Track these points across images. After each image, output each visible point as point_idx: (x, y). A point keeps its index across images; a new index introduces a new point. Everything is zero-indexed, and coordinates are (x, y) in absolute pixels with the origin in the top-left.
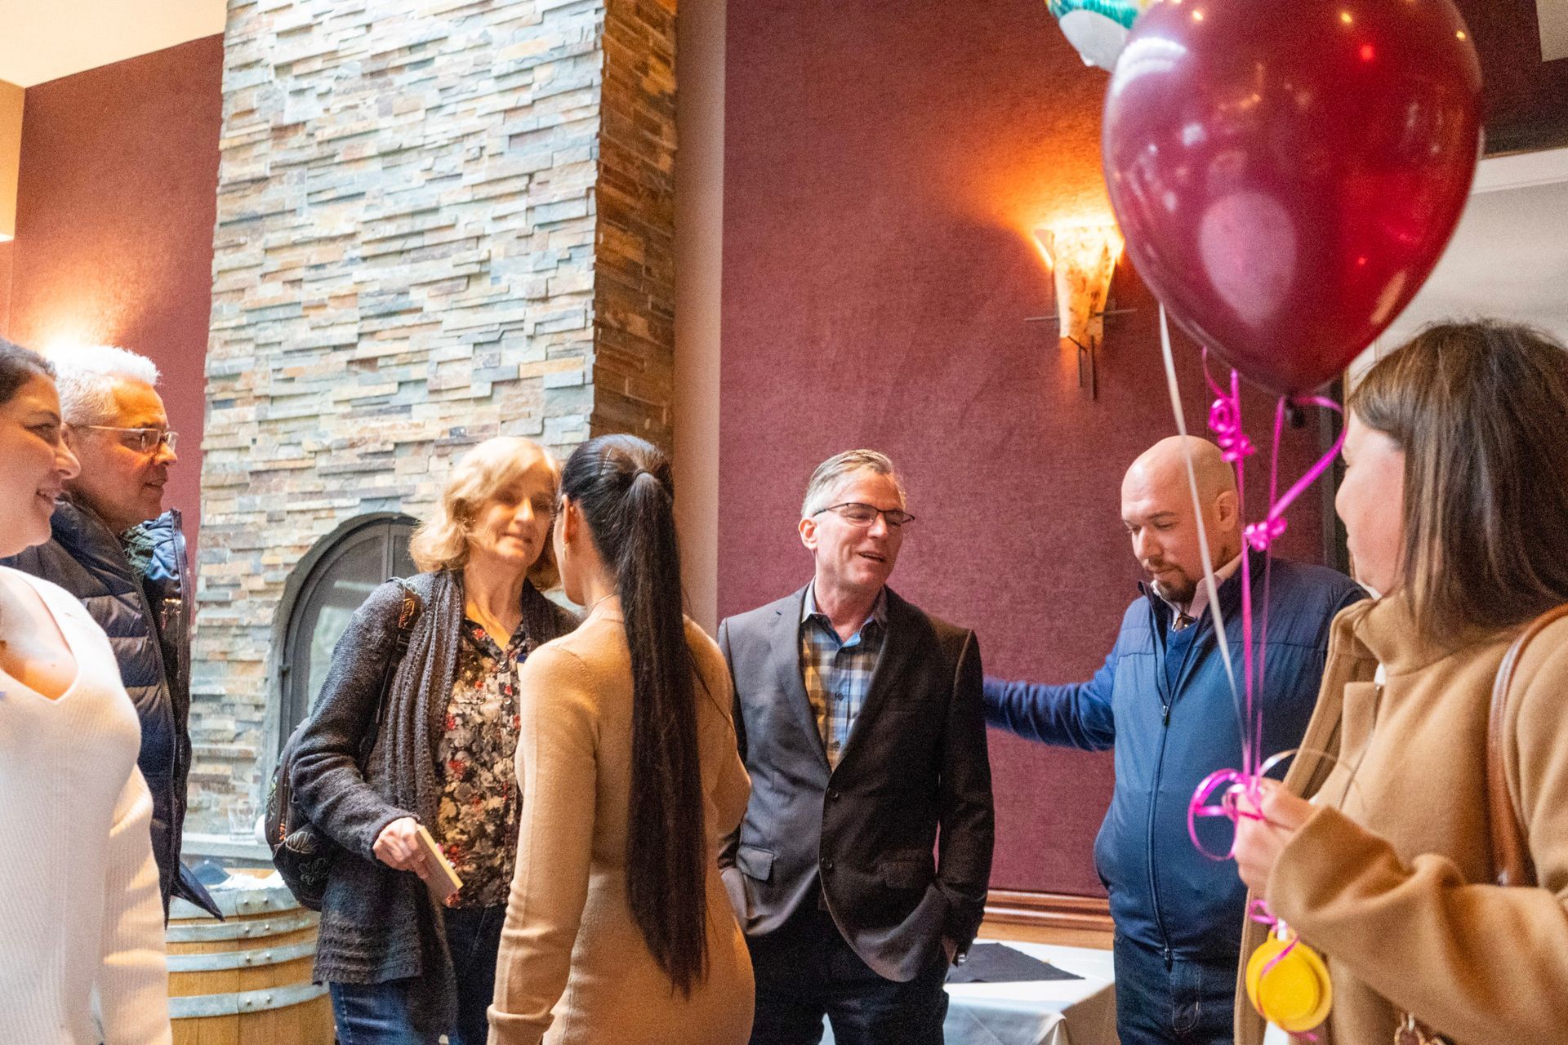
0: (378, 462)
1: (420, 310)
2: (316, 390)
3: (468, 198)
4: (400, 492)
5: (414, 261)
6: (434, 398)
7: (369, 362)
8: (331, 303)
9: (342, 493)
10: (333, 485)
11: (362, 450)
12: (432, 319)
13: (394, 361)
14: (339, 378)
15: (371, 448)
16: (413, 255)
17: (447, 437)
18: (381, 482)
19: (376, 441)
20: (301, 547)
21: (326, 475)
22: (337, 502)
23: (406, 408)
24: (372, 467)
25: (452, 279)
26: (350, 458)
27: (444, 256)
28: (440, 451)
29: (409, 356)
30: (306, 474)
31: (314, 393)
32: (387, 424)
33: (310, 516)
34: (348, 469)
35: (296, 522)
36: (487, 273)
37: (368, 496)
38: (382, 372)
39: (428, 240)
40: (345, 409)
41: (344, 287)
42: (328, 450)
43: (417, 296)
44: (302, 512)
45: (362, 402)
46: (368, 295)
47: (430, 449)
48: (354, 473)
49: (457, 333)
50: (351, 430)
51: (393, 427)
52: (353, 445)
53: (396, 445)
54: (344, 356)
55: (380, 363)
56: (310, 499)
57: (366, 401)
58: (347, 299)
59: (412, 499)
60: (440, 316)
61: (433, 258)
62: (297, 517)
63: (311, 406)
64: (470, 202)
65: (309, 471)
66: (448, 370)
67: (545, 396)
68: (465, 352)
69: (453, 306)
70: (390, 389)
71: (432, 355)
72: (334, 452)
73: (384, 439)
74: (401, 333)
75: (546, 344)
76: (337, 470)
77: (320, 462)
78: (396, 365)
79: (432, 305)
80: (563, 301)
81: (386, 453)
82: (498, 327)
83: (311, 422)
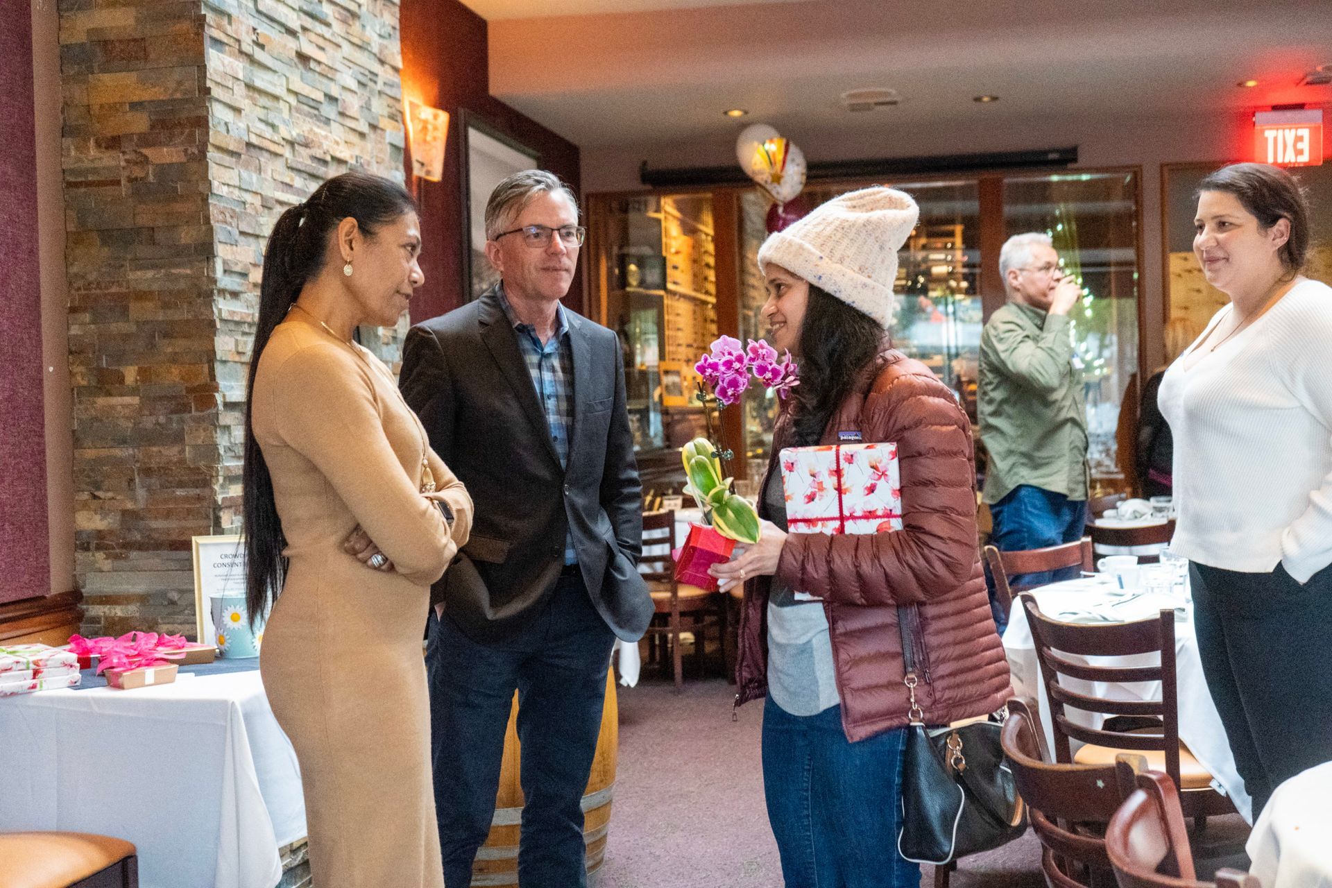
0: (319, 169)
1: (328, 25)
2: (276, 69)
6: (341, 120)
7: (303, 58)
10: (298, 181)
11: (313, 152)
12: (337, 41)
13: (318, 69)
14: (290, 64)
15: (319, 154)
17: (354, 162)
21: (290, 168)
23: (327, 121)
24: (318, 173)
25: (344, 8)
26: (304, 158)
29: (327, 69)
30: (280, 161)
31: (274, 71)
32: (323, 133)
34: (306, 169)
36: (360, 17)
38: (310, 74)
40: (292, 100)
42: (292, 144)
43: (328, 10)
44: (282, 203)
45: (304, 100)
48: (309, 174)
49: (349, 62)
50: (304, 127)
51: (326, 138)
52: (307, 146)
53: (333, 158)
54: (292, 44)
55: (312, 64)
56: (287, 192)
57: (307, 100)
60: (340, 41)
63: (275, 85)
65: (281, 159)
66: (347, 97)
67: (388, 148)
68: (353, 85)
69: (346, 36)
70: (320, 97)
71: (338, 76)
72: (297, 147)
73: (325, 147)
74: (321, 42)
75: (385, 104)
76: (299, 167)
77: (287, 152)
78: (320, 74)
79: (337, 27)
80: (390, 71)
81: (325, 162)
82: (367, 73)
83: (275, 104)
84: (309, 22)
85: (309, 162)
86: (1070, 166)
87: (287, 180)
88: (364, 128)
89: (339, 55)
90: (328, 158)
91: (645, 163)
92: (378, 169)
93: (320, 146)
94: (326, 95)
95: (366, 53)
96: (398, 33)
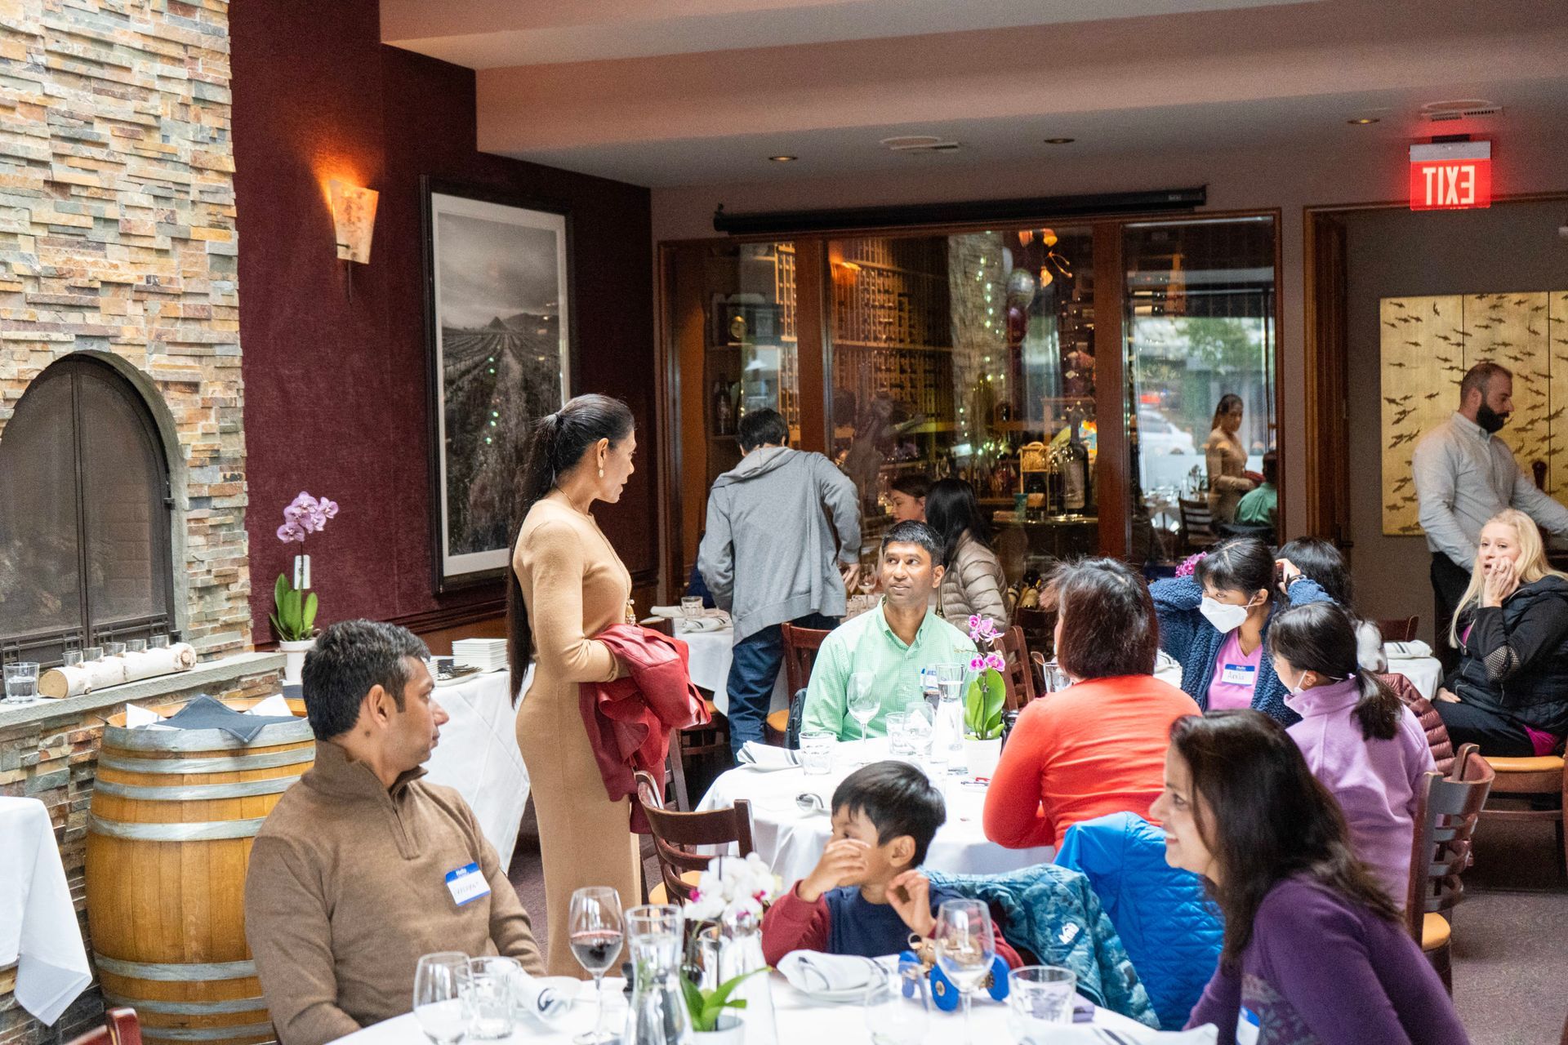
0: (86, 299)
1: (104, 145)
2: (12, 204)
3: (138, 44)
4: (111, 332)
5: (97, 92)
6: (124, 241)
7: (60, 187)
8: (19, 108)
9: (55, 327)
10: (44, 316)
11: (71, 282)
12: (117, 160)
13: (84, 193)
14: (36, 195)
15: (80, 282)
16: (94, 84)
17: (143, 283)
18: (93, 319)
19: (82, 276)
20: (20, 381)
21: (35, 304)
22: (55, 336)
23: (101, 246)
24: (82, 303)
25: (131, 123)
26: (56, 290)
27: (123, 97)
28: (138, 296)
29: (100, 191)
30: (14, 299)
31: (10, 208)
32: (90, 259)
33: (23, 348)
34: (60, 302)
35: (12, 353)
36: (158, 128)
37: (81, 333)
38: (72, 201)
39: (107, 73)
40: (41, 233)
41: (33, 94)
42: (36, 278)
43: (102, 130)
44: (16, 342)
45: (60, 229)
46: (58, 112)
47: (128, 293)
48: (65, 306)
49: (139, 179)
50: (57, 258)
51: (95, 264)
52: (60, 277)
53: (103, 283)
54: (39, 175)
55: (74, 191)
56: (25, 329)
57: (65, 229)
58: (34, 108)
59: (120, 341)
60: (124, 159)
61: (114, 96)
62: (11, 346)
63: (9, 222)
64: (139, 50)
65: (17, 297)
66: (134, 216)
67: (208, 260)
68: (147, 201)
69: (134, 152)
70: (89, 222)
71: (119, 197)
72: (43, 281)
73: (90, 275)
74: (91, 165)
75: (205, 212)
76: (46, 300)
77: (29, 289)
78: (87, 198)
79: (116, 145)
80: (214, 176)
81: (94, 290)
82: (170, 185)
83: (11, 241)
84: (67, 148)
85: (66, 293)
86: (1197, 209)
87: (26, 317)
88: (167, 244)
89: (123, 173)
90: (98, 285)
91: (721, 206)
92: (186, 285)
93: (83, 275)
94: (95, 218)
95: (169, 165)
96: (229, 135)
